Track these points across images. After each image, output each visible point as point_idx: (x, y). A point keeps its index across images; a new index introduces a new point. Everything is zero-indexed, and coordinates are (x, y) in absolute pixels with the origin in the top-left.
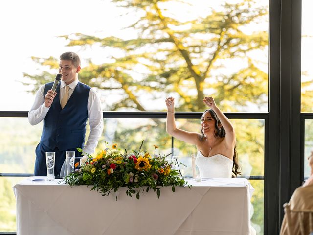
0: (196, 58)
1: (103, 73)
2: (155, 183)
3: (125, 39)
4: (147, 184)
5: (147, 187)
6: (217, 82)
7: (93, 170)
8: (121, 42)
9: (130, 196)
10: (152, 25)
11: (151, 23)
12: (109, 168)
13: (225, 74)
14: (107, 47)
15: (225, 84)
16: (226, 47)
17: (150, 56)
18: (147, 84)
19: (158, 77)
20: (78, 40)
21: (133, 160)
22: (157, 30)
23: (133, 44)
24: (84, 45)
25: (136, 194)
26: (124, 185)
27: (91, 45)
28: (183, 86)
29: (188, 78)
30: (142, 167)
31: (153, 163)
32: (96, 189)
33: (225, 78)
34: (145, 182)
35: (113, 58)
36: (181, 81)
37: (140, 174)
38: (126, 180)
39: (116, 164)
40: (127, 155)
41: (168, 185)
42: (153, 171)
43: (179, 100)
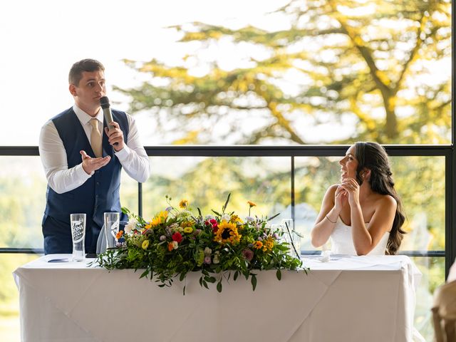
0: (383, 59)
1: (235, 83)
2: (247, 265)
3: (272, 30)
4: (234, 267)
5: (235, 271)
6: (417, 97)
7: (145, 244)
8: (264, 35)
9: (206, 286)
10: (313, 8)
11: (311, 5)
12: (172, 240)
13: (430, 84)
14: (243, 43)
15: (430, 100)
16: (430, 40)
17: (311, 56)
18: (306, 100)
19: (324, 90)
20: (197, 33)
21: (212, 226)
22: (320, 15)
23: (282, 38)
24: (206, 39)
25: (216, 283)
26: (196, 269)
27: (217, 39)
28: (364, 103)
29: (372, 90)
30: (226, 238)
31: (244, 231)
32: (149, 275)
33: (428, 89)
34: (230, 263)
35: (253, 60)
36: (359, 96)
37: (221, 250)
38: (199, 260)
39: (182, 234)
40: (201, 218)
41: (270, 269)
42: (244, 244)
43: (357, 126)
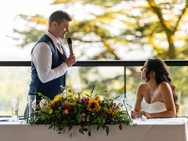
0: (167, 14)
1: (83, 28)
2: (104, 122)
4: (97, 123)
5: (98, 125)
6: (186, 35)
7: (51, 111)
9: (83, 133)
12: (65, 109)
17: (126, 12)
18: (124, 37)
19: (134, 32)
21: (85, 101)
24: (67, 3)
25: (88, 132)
26: (77, 124)
27: (74, 3)
28: (156, 39)
29: (161, 31)
30: (93, 108)
31: (102, 104)
32: (53, 128)
34: (95, 121)
37: (91, 114)
38: (79, 119)
39: (70, 106)
40: (80, 98)
41: (116, 124)
42: (102, 111)
43: (153, 52)
